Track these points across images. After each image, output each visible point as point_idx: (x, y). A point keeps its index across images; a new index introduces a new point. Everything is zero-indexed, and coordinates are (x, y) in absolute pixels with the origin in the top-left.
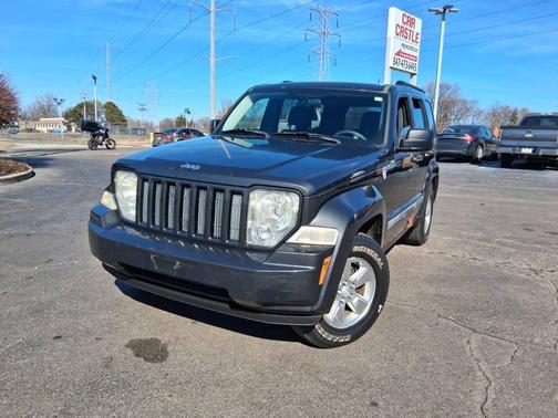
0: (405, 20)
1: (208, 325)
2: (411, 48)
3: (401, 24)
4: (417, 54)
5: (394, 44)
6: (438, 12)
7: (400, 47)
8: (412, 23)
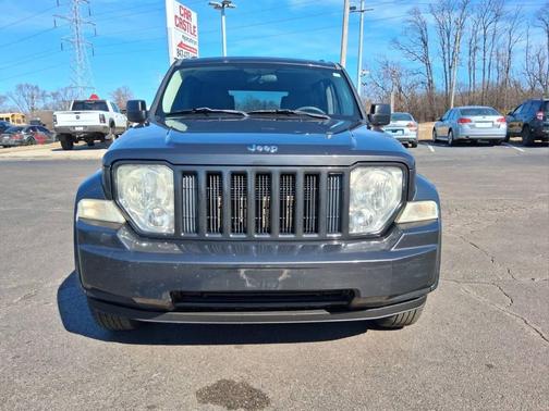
0: (182, 12)
1: (262, 345)
2: (191, 41)
3: (179, 16)
4: (196, 47)
5: (176, 36)
6: (217, 7)
7: (180, 39)
8: (188, 15)
